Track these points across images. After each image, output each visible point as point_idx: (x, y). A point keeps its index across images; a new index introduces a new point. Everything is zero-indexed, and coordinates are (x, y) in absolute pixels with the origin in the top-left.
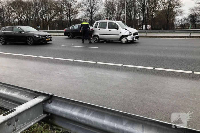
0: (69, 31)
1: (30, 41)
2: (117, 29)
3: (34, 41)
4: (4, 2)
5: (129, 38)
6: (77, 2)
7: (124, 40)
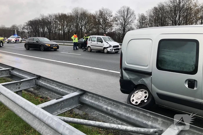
0: (79, 42)
1: (42, 48)
2: (102, 42)
3: (44, 48)
4: (52, 16)
5: (109, 49)
6: (113, 16)
7: (105, 51)
